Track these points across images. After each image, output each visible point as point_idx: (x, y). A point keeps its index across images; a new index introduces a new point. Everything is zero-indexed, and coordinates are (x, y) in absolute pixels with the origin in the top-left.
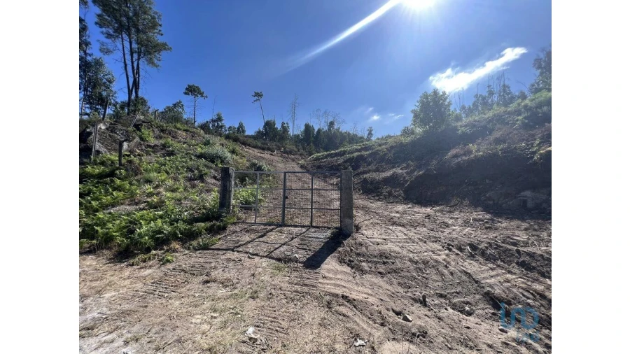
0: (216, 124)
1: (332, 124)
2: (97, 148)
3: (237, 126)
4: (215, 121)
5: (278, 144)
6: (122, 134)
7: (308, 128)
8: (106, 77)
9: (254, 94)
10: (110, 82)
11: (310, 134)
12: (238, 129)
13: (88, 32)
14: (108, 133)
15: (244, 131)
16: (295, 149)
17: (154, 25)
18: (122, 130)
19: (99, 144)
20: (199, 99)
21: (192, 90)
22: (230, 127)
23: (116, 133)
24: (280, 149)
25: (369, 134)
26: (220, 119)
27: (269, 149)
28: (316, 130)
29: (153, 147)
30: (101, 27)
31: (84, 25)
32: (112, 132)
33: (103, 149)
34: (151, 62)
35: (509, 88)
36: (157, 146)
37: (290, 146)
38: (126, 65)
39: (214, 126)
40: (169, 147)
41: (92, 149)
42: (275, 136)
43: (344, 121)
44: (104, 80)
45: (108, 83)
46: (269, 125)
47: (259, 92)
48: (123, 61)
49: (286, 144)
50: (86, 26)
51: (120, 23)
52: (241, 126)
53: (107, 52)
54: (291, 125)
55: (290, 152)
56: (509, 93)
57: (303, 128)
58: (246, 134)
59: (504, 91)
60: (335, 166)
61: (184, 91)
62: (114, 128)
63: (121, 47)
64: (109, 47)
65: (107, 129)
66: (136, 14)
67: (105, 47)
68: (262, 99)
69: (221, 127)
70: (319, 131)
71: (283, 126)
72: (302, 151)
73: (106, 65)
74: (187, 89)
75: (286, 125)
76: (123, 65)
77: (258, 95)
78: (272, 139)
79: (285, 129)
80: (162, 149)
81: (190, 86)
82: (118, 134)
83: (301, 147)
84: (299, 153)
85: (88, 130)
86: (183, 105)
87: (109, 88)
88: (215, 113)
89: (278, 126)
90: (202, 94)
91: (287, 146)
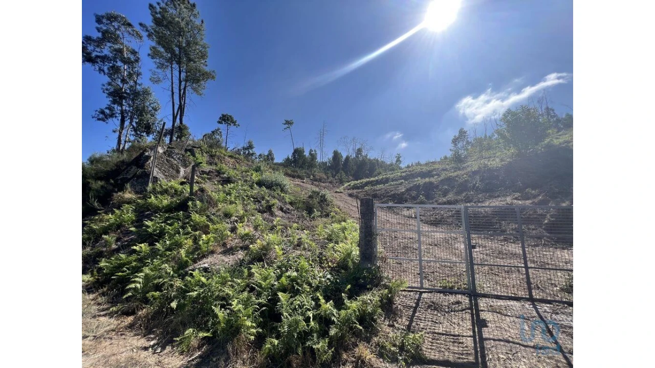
0: (247, 153)
1: (359, 151)
2: (155, 174)
3: (266, 153)
4: (246, 149)
5: (308, 172)
6: (179, 159)
7: (336, 155)
8: (152, 105)
9: (285, 122)
10: (156, 110)
11: (338, 161)
12: (268, 156)
13: (140, 63)
14: (165, 157)
15: (272, 159)
16: (325, 177)
17: (203, 56)
18: (178, 154)
19: (157, 169)
20: (232, 127)
21: (225, 119)
22: (260, 155)
23: (173, 158)
24: (309, 177)
25: (397, 161)
26: (251, 147)
27: (299, 177)
28: (344, 157)
29: (208, 174)
30: (153, 58)
31: (138, 57)
32: (169, 156)
33: (160, 176)
34: (195, 90)
35: (553, 110)
36: (212, 172)
37: (320, 174)
38: (173, 93)
39: (244, 153)
40: (224, 173)
41: (149, 175)
42: (304, 163)
43: (372, 148)
44: (150, 109)
45: (153, 111)
46: (298, 152)
47: (289, 120)
48: (171, 89)
49: (315, 172)
50: (139, 58)
51: (173, 52)
52: (270, 154)
53: (156, 81)
54: (318, 152)
55: (320, 180)
56: (554, 116)
57: (331, 156)
58: (275, 161)
59: (548, 114)
60: (398, 195)
61: (218, 120)
62: (171, 152)
63: (170, 76)
64: (160, 76)
65: (164, 153)
66: (188, 43)
67: (155, 76)
68: (292, 127)
69: (252, 154)
70: (347, 158)
71: (311, 154)
72: (331, 179)
73: (153, 94)
74: (220, 118)
75: (313, 152)
76: (170, 93)
77: (288, 123)
78: (301, 167)
79: (313, 157)
80: (217, 176)
81: (224, 116)
82: (175, 159)
83: (330, 175)
84: (329, 180)
85: (147, 154)
86: (221, 132)
87: (154, 116)
88: (247, 141)
89: (307, 154)
90: (234, 123)
91: (316, 173)
